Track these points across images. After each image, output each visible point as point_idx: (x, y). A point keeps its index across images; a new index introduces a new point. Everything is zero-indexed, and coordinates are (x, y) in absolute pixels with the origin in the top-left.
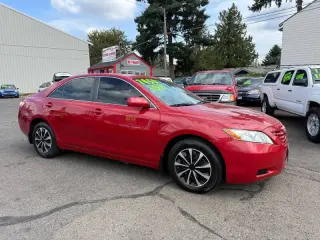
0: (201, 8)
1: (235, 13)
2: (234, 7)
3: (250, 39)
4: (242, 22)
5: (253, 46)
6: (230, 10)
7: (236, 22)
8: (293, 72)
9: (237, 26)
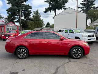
0: (30, 10)
1: (38, 12)
2: (37, 10)
3: (42, 20)
4: (40, 15)
5: (43, 22)
6: (36, 11)
7: (38, 15)
8: (68, 30)
9: (38, 16)
